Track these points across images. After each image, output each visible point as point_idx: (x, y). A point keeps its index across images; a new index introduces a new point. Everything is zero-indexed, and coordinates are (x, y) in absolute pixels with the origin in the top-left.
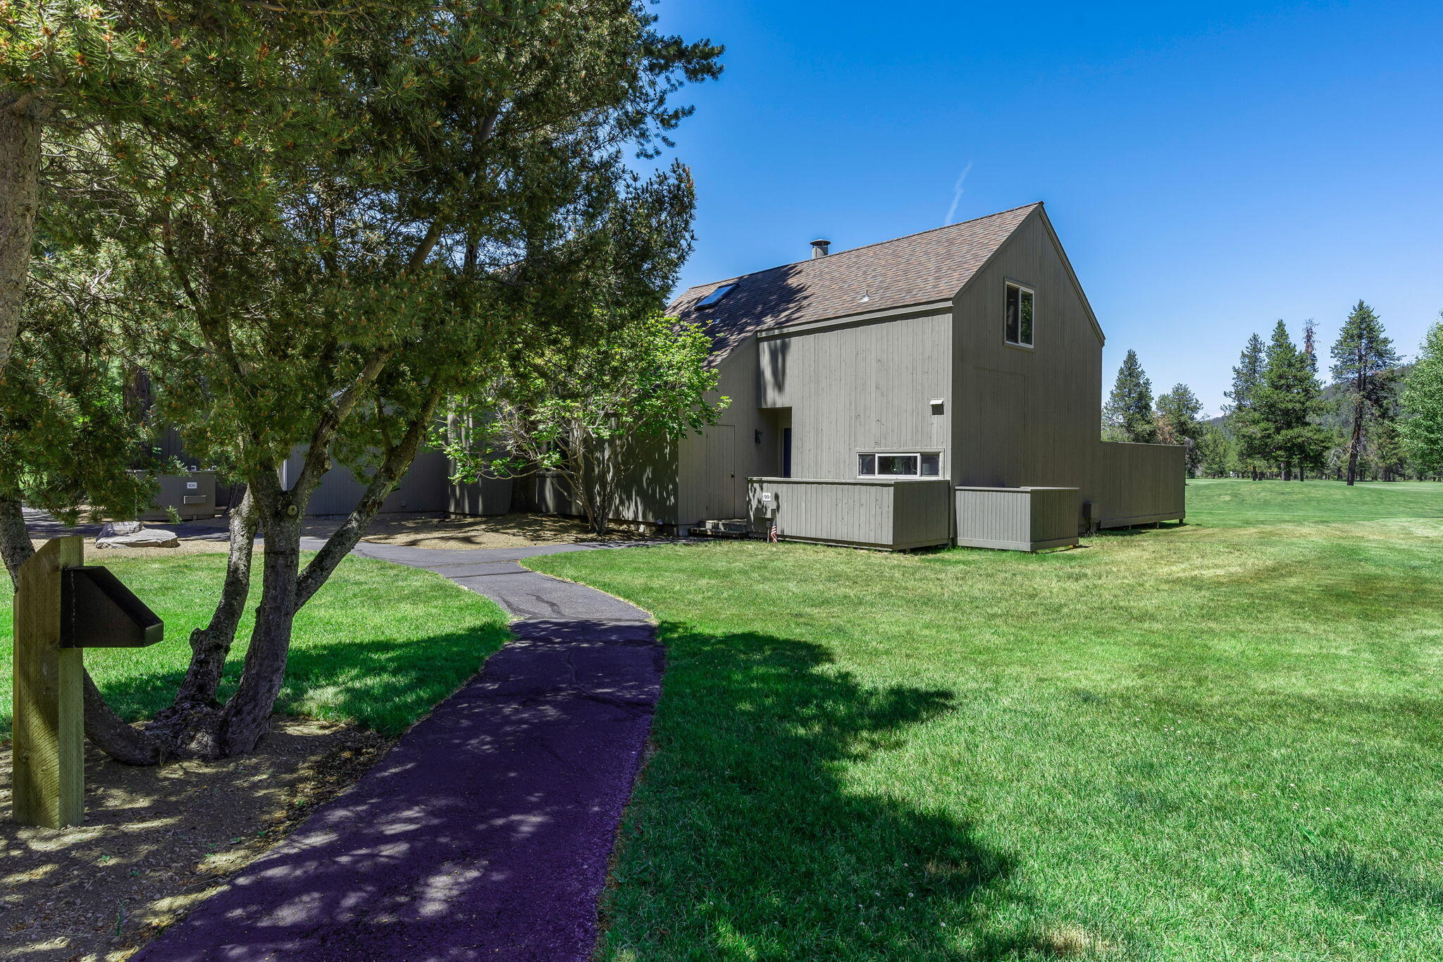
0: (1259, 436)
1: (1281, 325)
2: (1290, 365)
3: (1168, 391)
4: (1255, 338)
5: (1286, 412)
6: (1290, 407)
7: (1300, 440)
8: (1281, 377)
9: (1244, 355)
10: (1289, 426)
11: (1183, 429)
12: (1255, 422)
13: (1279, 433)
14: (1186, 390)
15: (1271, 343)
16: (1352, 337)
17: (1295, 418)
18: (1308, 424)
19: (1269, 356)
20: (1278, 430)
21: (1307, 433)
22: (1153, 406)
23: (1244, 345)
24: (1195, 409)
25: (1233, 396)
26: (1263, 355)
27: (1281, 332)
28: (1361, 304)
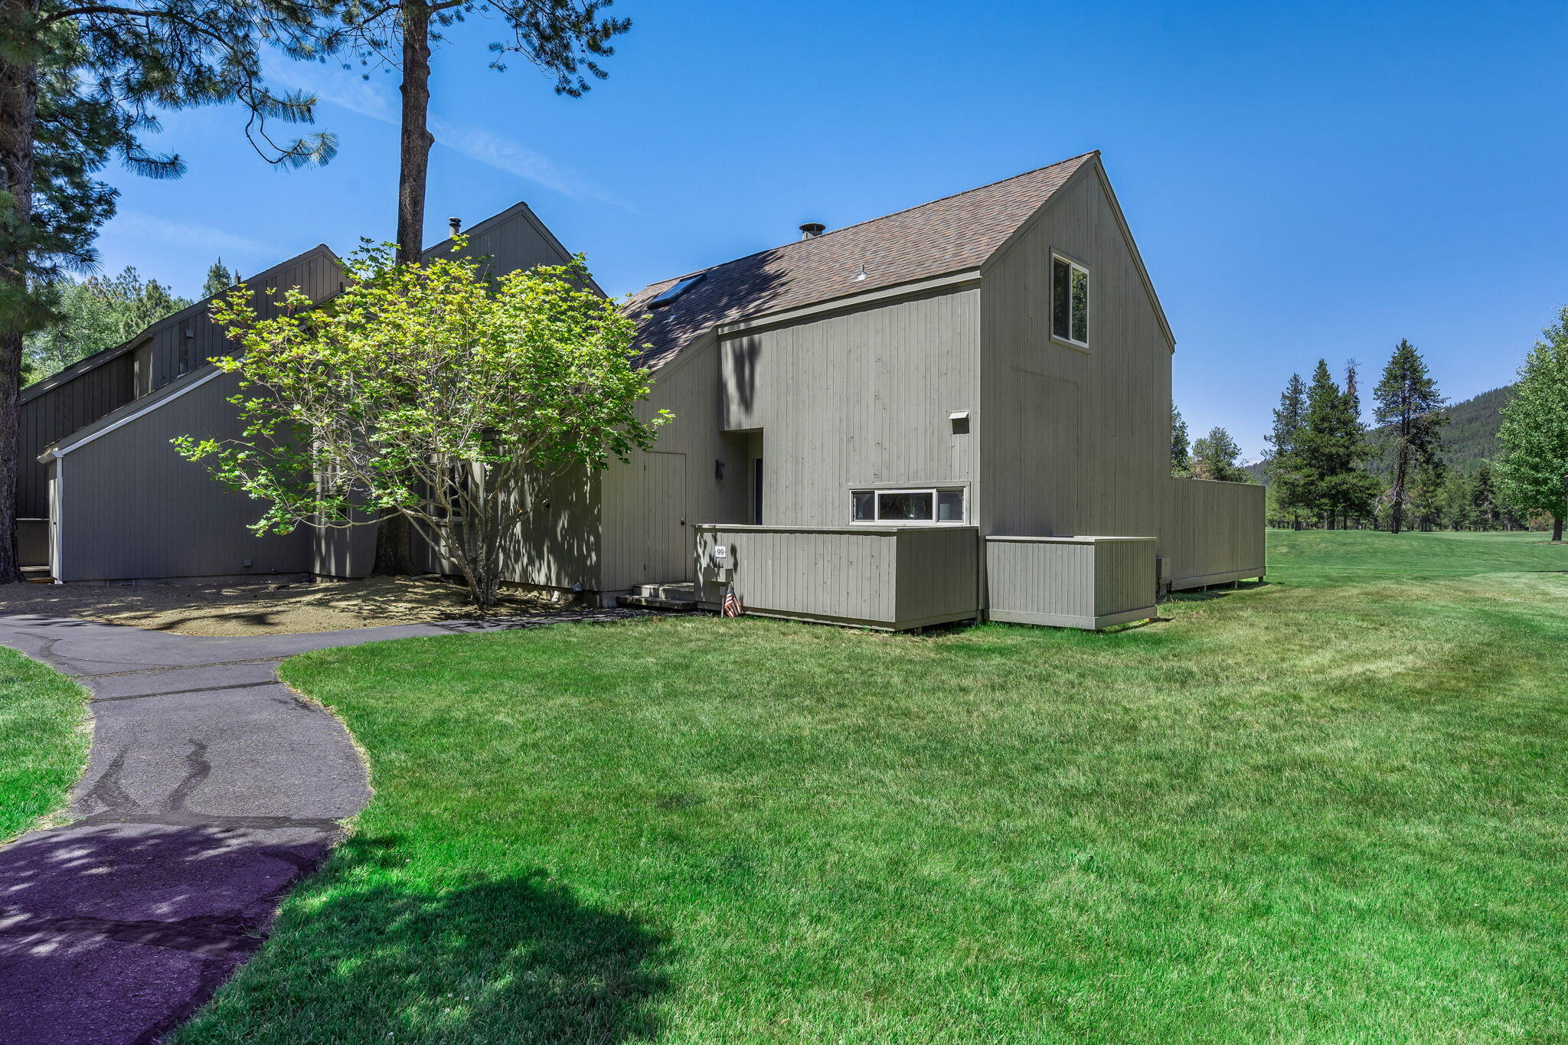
0: (1302, 482)
1: (1322, 364)
2: (1333, 407)
3: (1205, 435)
4: (1296, 379)
5: (1330, 457)
6: (1334, 452)
7: (1344, 487)
8: (1323, 419)
9: (1284, 397)
10: (1333, 472)
11: (1220, 475)
12: (1297, 468)
13: (1323, 480)
14: (1223, 434)
15: (1313, 384)
16: (1395, 377)
17: (1338, 464)
18: (1352, 470)
19: (1310, 397)
20: (1322, 477)
21: (1352, 479)
22: (1190, 451)
23: (1284, 386)
24: (1233, 455)
25: (1274, 440)
26: (1304, 397)
27: (1322, 372)
28: (1404, 343)
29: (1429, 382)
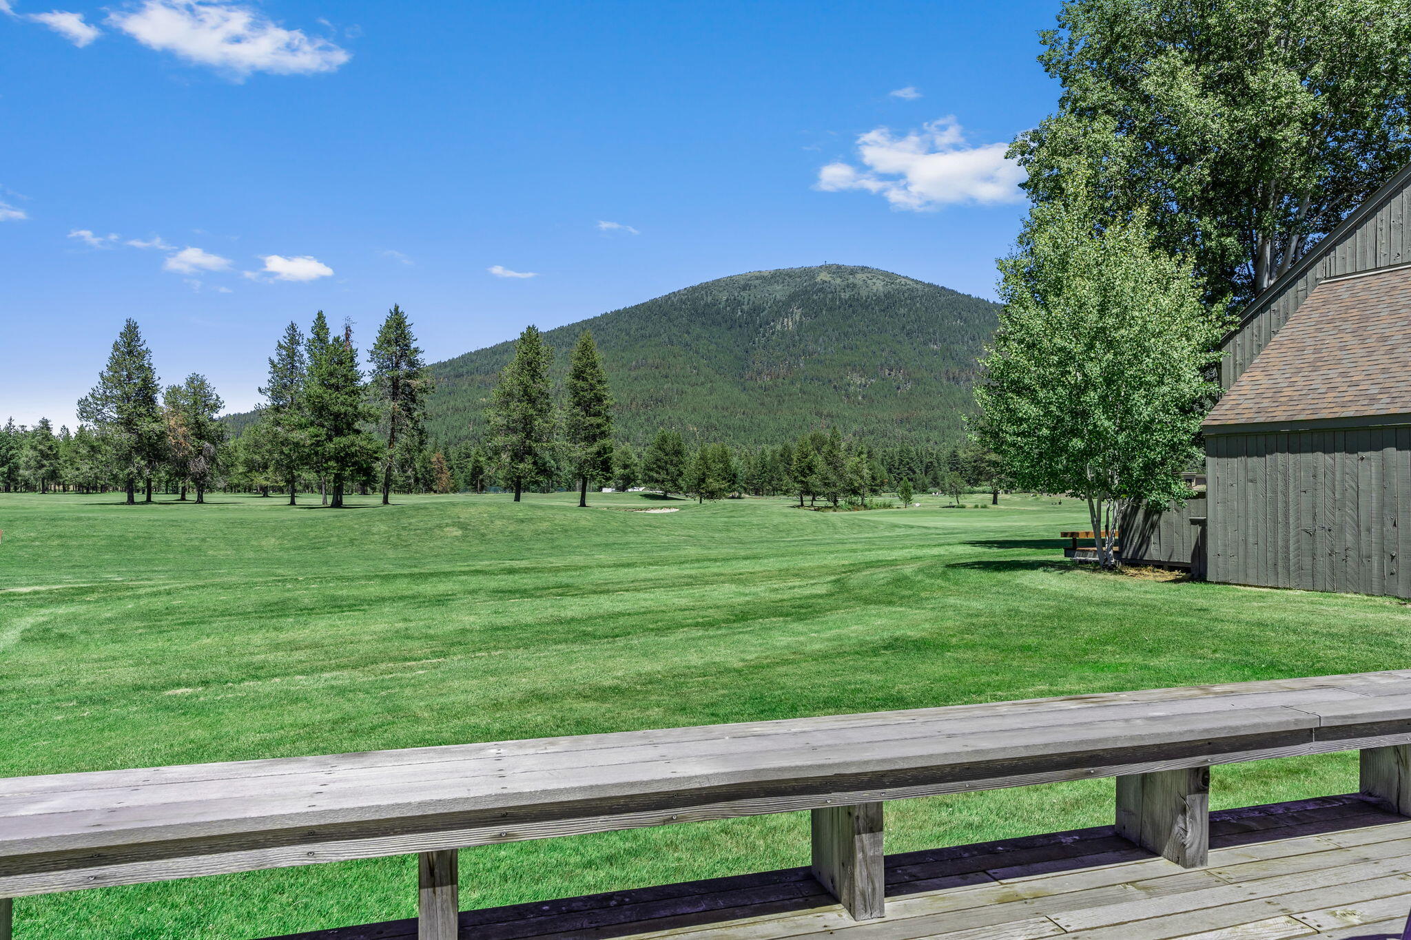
0: (309, 442)
1: (320, 316)
2: (341, 363)
3: (181, 382)
4: (293, 327)
5: (337, 416)
6: (343, 411)
7: (353, 449)
8: (331, 374)
9: (280, 346)
10: (339, 432)
11: (200, 431)
12: (301, 427)
13: (331, 440)
14: (203, 382)
15: (311, 336)
16: (389, 342)
17: (342, 424)
18: (358, 432)
19: (309, 351)
21: (360, 441)
22: (160, 401)
23: (281, 335)
24: (215, 407)
25: (269, 394)
26: (301, 349)
27: (320, 324)
28: (397, 308)
29: (416, 350)
